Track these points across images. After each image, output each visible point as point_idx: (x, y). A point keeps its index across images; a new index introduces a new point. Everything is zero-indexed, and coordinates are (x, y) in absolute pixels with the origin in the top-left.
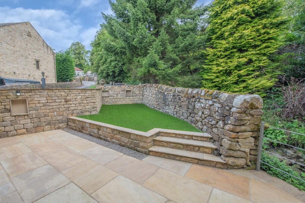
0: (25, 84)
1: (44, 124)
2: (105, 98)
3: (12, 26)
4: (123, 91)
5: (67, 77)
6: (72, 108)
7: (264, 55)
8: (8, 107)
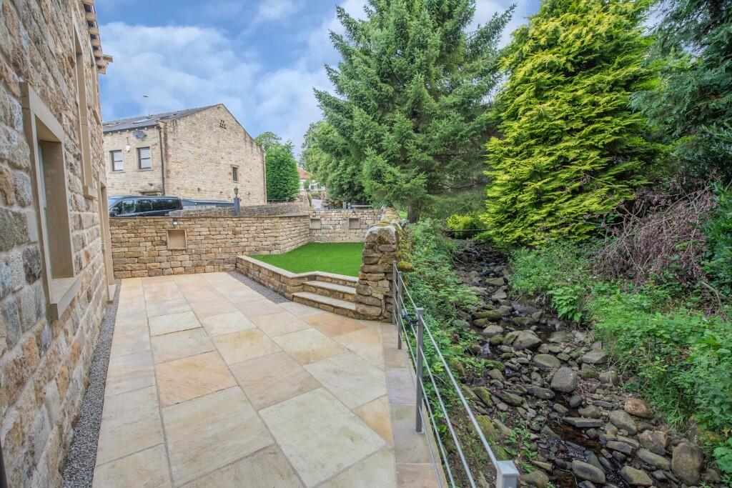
0: (209, 207)
1: (206, 263)
2: (314, 231)
3: (196, 115)
4: (345, 219)
5: (286, 193)
6: (243, 244)
7: (593, 147)
8: (164, 239)
